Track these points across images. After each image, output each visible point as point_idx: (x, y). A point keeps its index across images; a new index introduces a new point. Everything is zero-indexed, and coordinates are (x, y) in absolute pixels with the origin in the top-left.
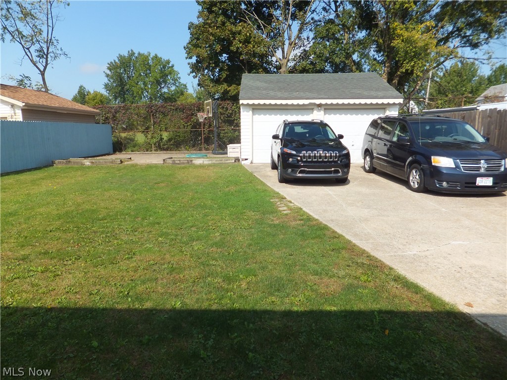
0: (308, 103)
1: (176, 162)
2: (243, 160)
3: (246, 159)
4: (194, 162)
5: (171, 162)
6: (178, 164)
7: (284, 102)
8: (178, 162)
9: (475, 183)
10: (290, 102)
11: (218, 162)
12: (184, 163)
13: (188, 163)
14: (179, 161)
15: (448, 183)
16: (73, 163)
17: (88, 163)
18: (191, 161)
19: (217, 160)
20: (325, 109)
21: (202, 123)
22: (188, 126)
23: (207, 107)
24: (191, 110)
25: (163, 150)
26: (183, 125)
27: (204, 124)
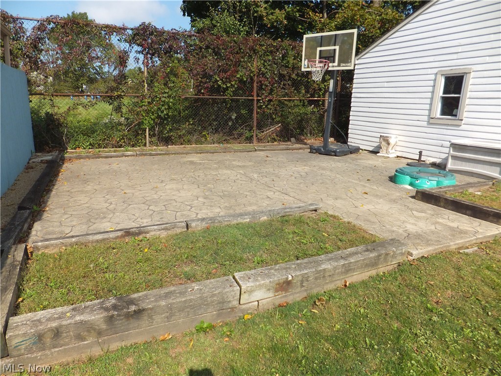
21: (255, 85)
22: (227, 88)
23: (319, 49)
24: (237, 53)
25: (167, 141)
26: (219, 86)
27: (260, 88)
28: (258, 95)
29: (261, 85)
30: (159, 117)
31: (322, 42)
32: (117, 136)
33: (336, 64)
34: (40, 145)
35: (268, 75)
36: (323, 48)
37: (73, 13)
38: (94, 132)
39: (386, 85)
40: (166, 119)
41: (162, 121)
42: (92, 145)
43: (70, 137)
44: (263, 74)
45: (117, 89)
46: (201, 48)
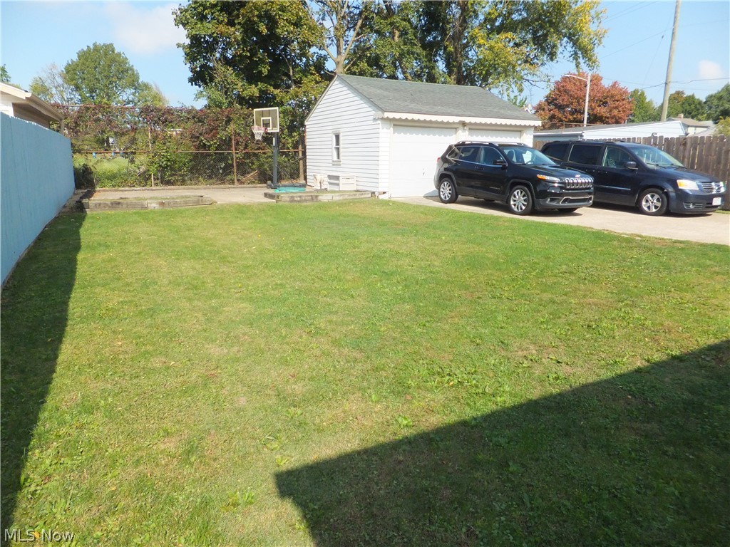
0: (457, 121)
1: (296, 199)
2: (380, 193)
3: (384, 193)
4: (320, 198)
5: (288, 199)
6: (299, 201)
7: (428, 118)
8: (299, 199)
9: (711, 204)
10: (434, 118)
11: (352, 197)
12: (306, 201)
13: (312, 199)
14: (300, 197)
15: (694, 204)
16: (124, 206)
17: (154, 205)
18: (317, 196)
19: (349, 195)
20: (470, 129)
21: (233, 142)
22: (211, 146)
23: (262, 118)
24: (217, 120)
25: (168, 183)
26: (204, 144)
27: (237, 144)
28: (236, 150)
29: (238, 142)
30: (160, 166)
31: (262, 114)
32: (131, 180)
33: (271, 128)
34: (78, 185)
35: (242, 134)
36: (264, 118)
37: (94, 44)
38: (115, 178)
39: (318, 140)
40: (166, 168)
41: (163, 169)
42: (114, 186)
43: (99, 180)
44: (239, 134)
45: (130, 148)
46: (188, 118)
